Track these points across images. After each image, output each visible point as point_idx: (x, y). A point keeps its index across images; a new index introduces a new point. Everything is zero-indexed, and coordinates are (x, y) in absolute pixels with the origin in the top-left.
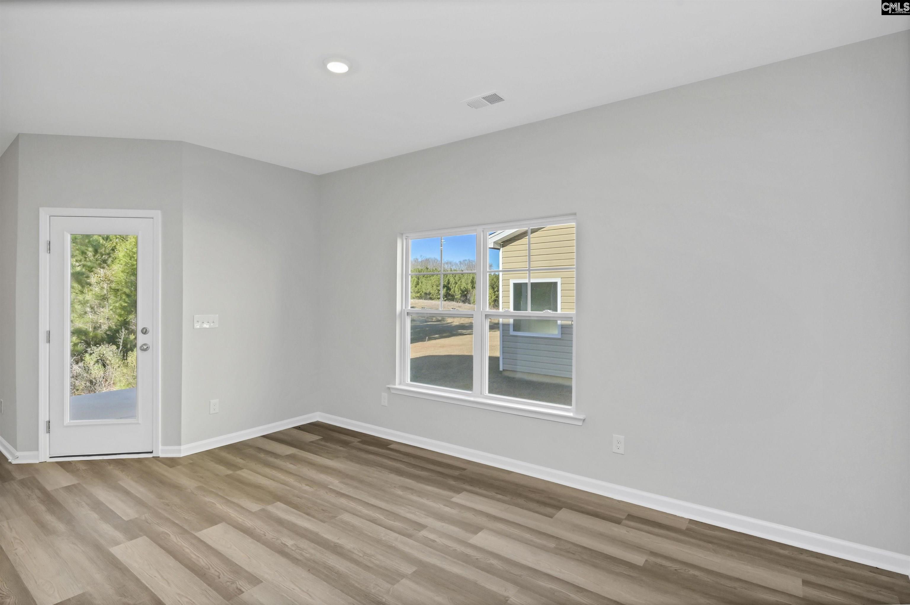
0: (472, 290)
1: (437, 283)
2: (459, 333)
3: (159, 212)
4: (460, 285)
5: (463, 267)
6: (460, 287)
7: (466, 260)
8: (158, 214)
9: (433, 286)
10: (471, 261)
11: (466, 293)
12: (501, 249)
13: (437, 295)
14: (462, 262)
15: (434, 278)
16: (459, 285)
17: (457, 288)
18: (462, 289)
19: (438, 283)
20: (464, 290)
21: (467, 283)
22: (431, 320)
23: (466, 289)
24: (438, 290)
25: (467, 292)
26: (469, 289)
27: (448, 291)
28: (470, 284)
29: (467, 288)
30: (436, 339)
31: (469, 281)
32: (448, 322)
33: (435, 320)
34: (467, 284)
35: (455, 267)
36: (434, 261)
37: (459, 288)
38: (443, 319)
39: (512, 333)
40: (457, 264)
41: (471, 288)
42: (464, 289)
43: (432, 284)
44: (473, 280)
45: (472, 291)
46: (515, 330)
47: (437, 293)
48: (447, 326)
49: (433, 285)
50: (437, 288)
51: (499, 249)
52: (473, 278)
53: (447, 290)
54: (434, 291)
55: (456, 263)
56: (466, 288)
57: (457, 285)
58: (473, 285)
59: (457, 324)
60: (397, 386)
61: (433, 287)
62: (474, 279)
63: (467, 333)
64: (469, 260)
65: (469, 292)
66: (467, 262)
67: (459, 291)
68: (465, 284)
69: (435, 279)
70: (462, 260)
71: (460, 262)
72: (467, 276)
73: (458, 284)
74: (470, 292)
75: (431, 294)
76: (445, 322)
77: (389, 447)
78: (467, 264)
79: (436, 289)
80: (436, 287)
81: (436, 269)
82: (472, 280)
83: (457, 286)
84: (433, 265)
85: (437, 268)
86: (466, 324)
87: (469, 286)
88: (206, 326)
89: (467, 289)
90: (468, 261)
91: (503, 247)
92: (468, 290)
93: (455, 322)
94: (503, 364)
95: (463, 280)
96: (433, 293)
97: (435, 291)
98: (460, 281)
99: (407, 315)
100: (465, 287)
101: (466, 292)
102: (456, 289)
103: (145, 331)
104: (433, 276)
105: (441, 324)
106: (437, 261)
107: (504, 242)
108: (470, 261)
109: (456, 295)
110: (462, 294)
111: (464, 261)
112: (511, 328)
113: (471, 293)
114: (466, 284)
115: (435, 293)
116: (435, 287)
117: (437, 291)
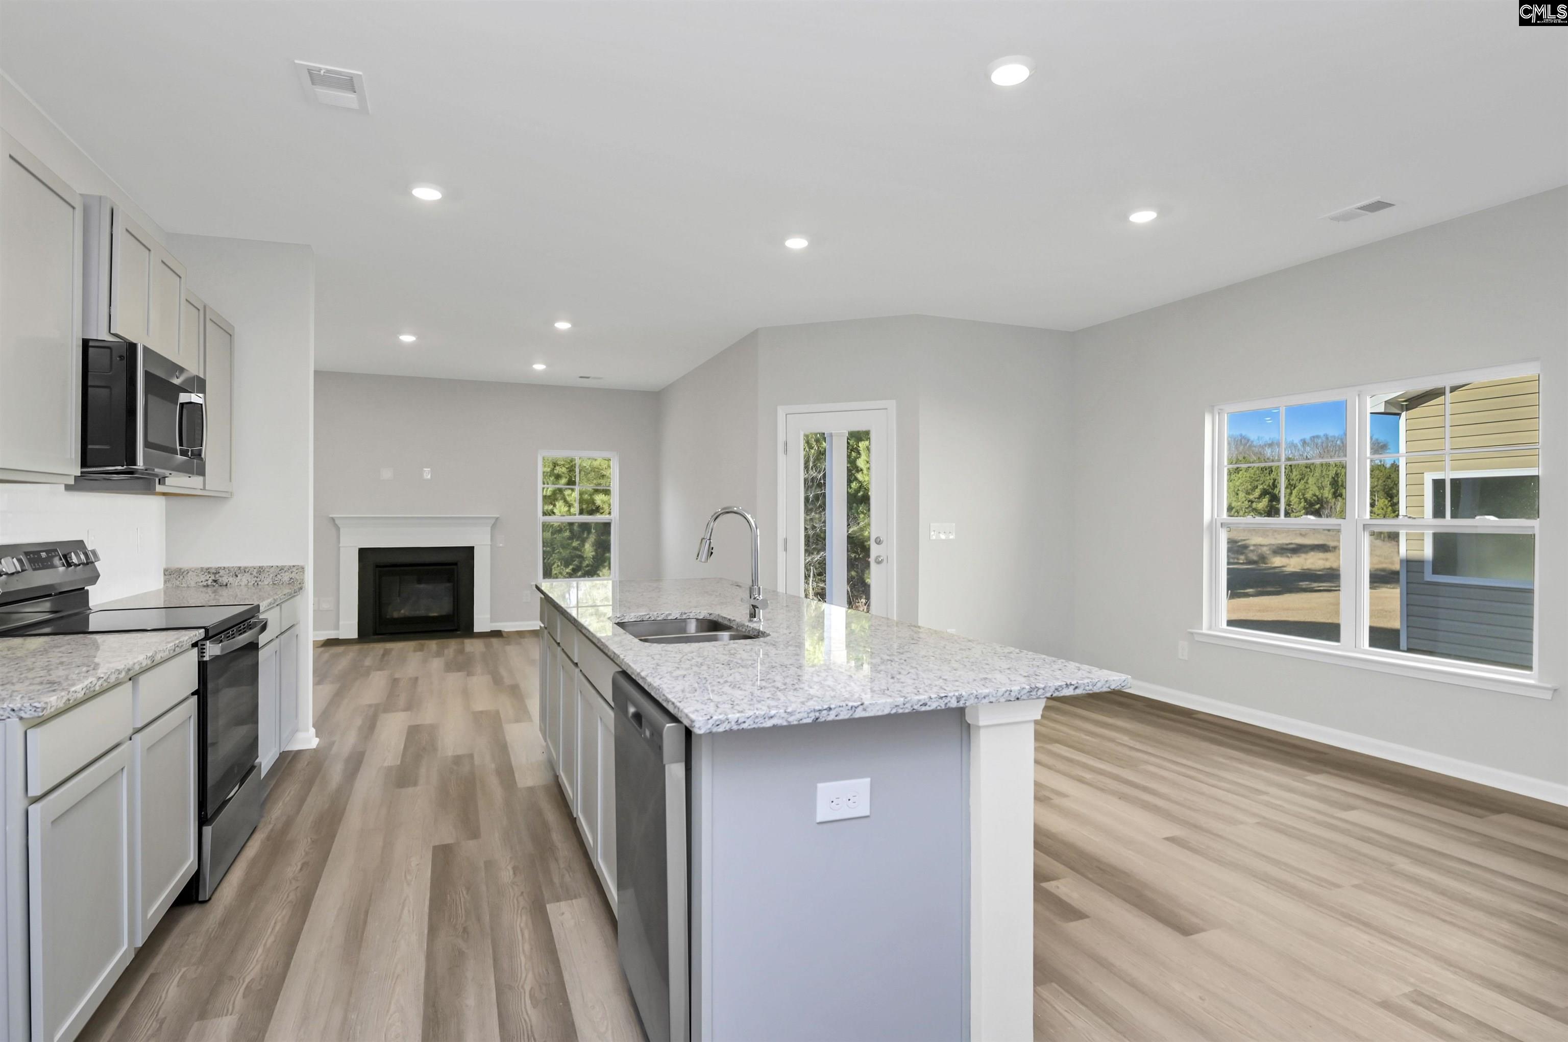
0: (1334, 500)
1: (1247, 487)
2: (1300, 586)
3: (894, 402)
4: (1303, 491)
5: (1310, 451)
6: (1303, 495)
7: (1318, 437)
8: (892, 404)
9: (1238, 492)
10: (1330, 438)
11: (1319, 508)
12: (1404, 414)
13: (1247, 511)
14: (1308, 440)
15: (1241, 477)
16: (1300, 490)
17: (1296, 496)
18: (1309, 498)
19: (1250, 487)
20: (1313, 502)
21: (1320, 485)
22: (1236, 561)
23: (1318, 498)
24: (1249, 501)
25: (1322, 505)
26: (1326, 498)
27: (1274, 503)
28: (1329, 487)
29: (1322, 497)
30: (1247, 595)
31: (1327, 482)
32: (1276, 565)
33: (1245, 561)
34: (1321, 488)
35: (1292, 453)
36: (1241, 441)
37: (1301, 497)
38: (1263, 558)
39: (1429, 576)
40: (1295, 446)
41: (1330, 496)
42: (1315, 498)
43: (1236, 489)
44: (1336, 479)
45: (1335, 504)
46: (1435, 572)
47: (1247, 506)
48: (1275, 574)
49: (1238, 490)
50: (1247, 496)
51: (1399, 414)
52: (1337, 474)
53: (1271, 501)
54: (1239, 503)
55: (1292, 443)
56: (1320, 496)
57: (1295, 489)
58: (1337, 490)
59: (1297, 569)
60: (1205, 630)
61: (1237, 494)
62: (1338, 478)
63: (1322, 588)
64: (1326, 436)
65: (1325, 506)
66: (1320, 441)
67: (1300, 503)
68: (1317, 489)
69: (1243, 479)
70: (1307, 437)
71: (1304, 442)
72: (1320, 472)
73: (1297, 488)
74: (1328, 506)
75: (1234, 510)
76: (1269, 565)
77: (1194, 716)
78: (1320, 444)
79: (1244, 499)
80: (1244, 495)
81: (1244, 458)
82: (1333, 478)
83: (1294, 492)
84: (1238, 450)
85: (1246, 455)
86: (1319, 571)
87: (1327, 493)
88: (943, 537)
89: (1322, 499)
90: (1324, 439)
91: (1406, 411)
92: (1325, 500)
93: (1292, 566)
94: (1408, 638)
95: (1311, 481)
96: (1238, 508)
97: (1243, 503)
98: (1302, 482)
99: (1222, 527)
100: (1317, 494)
101: (1319, 505)
102: (1292, 499)
103: (878, 542)
104: (1238, 474)
105: (1257, 570)
106: (1246, 441)
107: (1409, 399)
108: (1327, 438)
109: (1293, 511)
110: (1309, 510)
111: (1313, 438)
112: (1428, 569)
113: (1331, 507)
114: (1318, 487)
115: (1242, 508)
116: (1242, 495)
117: (1247, 502)
